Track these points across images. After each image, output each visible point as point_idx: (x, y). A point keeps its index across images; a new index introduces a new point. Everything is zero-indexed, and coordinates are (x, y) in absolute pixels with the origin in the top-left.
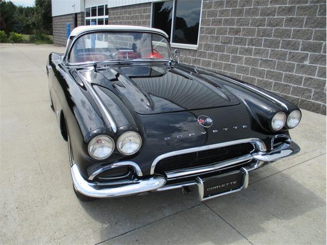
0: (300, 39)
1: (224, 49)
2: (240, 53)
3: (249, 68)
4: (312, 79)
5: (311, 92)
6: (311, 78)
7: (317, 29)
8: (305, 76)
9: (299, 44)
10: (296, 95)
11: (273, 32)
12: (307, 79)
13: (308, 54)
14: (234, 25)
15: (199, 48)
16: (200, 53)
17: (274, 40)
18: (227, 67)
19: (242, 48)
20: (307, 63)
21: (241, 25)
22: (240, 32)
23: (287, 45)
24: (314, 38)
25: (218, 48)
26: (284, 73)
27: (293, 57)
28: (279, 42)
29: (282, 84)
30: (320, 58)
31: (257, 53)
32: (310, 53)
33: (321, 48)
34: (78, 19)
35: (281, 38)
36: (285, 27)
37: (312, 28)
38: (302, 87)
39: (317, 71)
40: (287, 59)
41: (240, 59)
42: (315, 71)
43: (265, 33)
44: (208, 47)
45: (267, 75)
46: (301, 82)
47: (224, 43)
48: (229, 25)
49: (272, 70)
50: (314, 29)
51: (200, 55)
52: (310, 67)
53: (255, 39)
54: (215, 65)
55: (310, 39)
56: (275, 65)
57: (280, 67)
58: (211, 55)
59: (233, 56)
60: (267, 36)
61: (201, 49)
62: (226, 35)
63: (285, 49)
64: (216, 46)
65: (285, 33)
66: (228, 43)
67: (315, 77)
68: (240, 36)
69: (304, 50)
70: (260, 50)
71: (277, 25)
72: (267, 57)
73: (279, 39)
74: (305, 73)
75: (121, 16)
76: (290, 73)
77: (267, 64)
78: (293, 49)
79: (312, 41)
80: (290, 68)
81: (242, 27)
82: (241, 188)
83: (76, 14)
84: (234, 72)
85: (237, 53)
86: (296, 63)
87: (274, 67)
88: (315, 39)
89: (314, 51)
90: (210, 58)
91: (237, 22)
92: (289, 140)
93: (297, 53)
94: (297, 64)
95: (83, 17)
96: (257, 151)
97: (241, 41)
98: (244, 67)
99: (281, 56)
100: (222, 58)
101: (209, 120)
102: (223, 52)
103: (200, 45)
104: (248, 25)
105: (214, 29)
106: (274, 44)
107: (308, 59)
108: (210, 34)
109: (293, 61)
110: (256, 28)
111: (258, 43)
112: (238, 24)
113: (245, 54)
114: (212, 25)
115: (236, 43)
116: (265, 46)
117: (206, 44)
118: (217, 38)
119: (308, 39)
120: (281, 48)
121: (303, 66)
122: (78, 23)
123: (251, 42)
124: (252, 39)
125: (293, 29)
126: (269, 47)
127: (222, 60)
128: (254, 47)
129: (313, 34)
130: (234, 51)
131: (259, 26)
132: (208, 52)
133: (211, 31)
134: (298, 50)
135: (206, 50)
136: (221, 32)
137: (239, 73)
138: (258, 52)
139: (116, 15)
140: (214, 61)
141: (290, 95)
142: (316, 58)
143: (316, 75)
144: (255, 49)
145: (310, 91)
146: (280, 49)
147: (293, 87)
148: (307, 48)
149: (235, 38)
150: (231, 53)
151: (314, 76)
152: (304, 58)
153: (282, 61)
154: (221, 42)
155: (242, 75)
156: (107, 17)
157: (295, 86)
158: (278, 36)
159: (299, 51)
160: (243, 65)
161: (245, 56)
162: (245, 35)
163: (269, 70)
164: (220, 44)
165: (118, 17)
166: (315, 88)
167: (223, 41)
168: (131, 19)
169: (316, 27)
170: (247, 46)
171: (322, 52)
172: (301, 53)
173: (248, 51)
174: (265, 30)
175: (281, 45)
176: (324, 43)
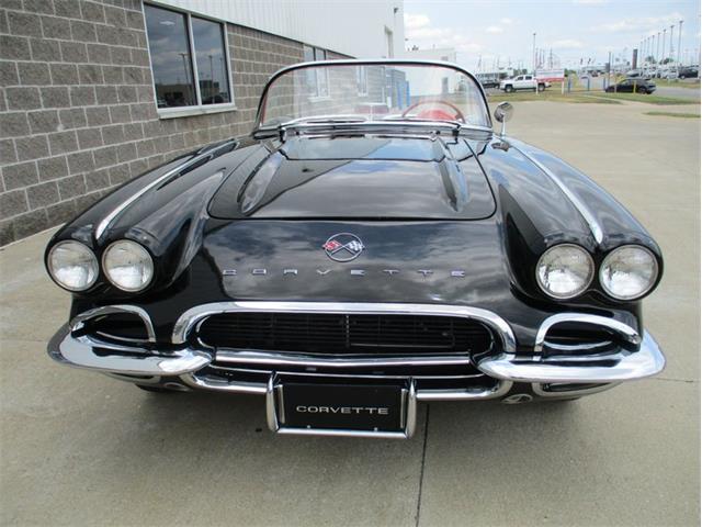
0: (36, 83)
6: (74, 155)
9: (37, 95)
12: (71, 159)
13: (56, 112)
20: (60, 129)
23: (18, 98)
24: (55, 79)
26: (35, 160)
27: (38, 123)
28: (3, 95)
29: (41, 186)
32: (59, 109)
33: (68, 98)
35: (3, 85)
38: (70, 176)
42: (75, 139)
46: (66, 168)
49: (13, 164)
50: (49, 63)
52: (68, 135)
63: (20, 108)
65: (7, 73)
69: (51, 106)
74: (65, 148)
76: (46, 158)
78: (34, 107)
79: (52, 85)
80: (41, 148)
86: (47, 134)
94: (49, 136)
119: (47, 82)
120: (11, 109)
121: (59, 136)
134: (39, 106)
141: (60, 202)
146: (9, 111)
147: (61, 183)
148: (52, 100)
153: (21, 137)
157: (62, 178)
159: (43, 109)
163: (5, 165)
172: (47, 112)
175: (6, 101)
176: (69, 88)
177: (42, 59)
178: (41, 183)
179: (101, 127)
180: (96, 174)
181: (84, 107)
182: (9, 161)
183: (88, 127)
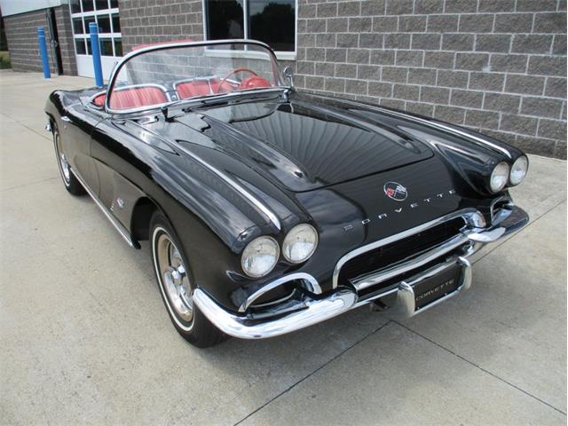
0: (473, 31)
1: (345, 56)
2: (373, 62)
3: (391, 85)
4: (498, 95)
5: (498, 118)
6: (495, 94)
7: (499, 13)
8: (485, 92)
9: (472, 40)
10: (474, 125)
11: (427, 22)
12: (489, 97)
13: (488, 55)
14: (358, 14)
15: (298, 57)
16: (301, 66)
17: (430, 36)
18: (353, 86)
19: (375, 53)
20: (487, 70)
21: (371, 13)
22: (369, 24)
23: (453, 42)
24: (496, 28)
25: (333, 56)
26: (451, 89)
27: (464, 62)
28: (439, 38)
29: (448, 108)
30: (509, 61)
31: (401, 60)
32: (491, 54)
33: (509, 44)
34: (57, 18)
35: (442, 31)
36: (446, 11)
37: (491, 11)
38: (482, 110)
39: (505, 82)
40: (454, 66)
41: (374, 71)
42: (502, 82)
43: (414, 25)
44: (316, 54)
45: (422, 95)
46: (481, 102)
47: (344, 46)
48: (351, 14)
49: (431, 86)
50: (495, 14)
51: (302, 68)
52: (493, 76)
53: (398, 35)
54: (330, 85)
55: (490, 31)
56: (434, 77)
57: (444, 79)
58: (322, 69)
59: (360, 67)
60: (418, 29)
61: (303, 57)
62: (346, 31)
63: (450, 49)
64: (329, 52)
65: (448, 23)
66: (351, 45)
67: (503, 93)
68: (371, 31)
69: (482, 50)
70: (407, 53)
71: (433, 10)
72: (420, 65)
73: (438, 33)
74: (486, 86)
75: (144, 8)
76: (461, 89)
77: (422, 77)
78: (464, 49)
79: (492, 33)
80: (460, 81)
81: (372, 17)
82: (459, 288)
83: (52, 10)
84: (365, 94)
85: (367, 61)
86: (470, 72)
87: (434, 81)
88: (498, 29)
89: (498, 50)
90: (321, 73)
91: (363, 9)
92: (511, 204)
93: (469, 55)
94: (472, 74)
95: (66, 14)
96: (470, 227)
97: (373, 41)
98: (381, 84)
99: (444, 61)
100: (342, 71)
101: (401, 189)
102: (344, 60)
103: (301, 52)
104: (382, 12)
105: (324, 22)
106: (429, 42)
107: (489, 63)
108: (316, 31)
109: (463, 69)
110: (398, 16)
111: (403, 42)
112: (365, 11)
113: (381, 63)
114: (318, 16)
115: (364, 45)
116: (415, 46)
117: (311, 49)
118: (330, 37)
119: (485, 30)
120: (443, 49)
121: (482, 76)
122: (58, 25)
123: (391, 41)
124: (391, 36)
125: (460, 15)
126: (422, 48)
127: (343, 76)
128: (396, 50)
129: (494, 22)
130: (362, 58)
131: (401, 13)
132: (315, 62)
133: (318, 26)
134: (471, 49)
135: (313, 60)
136: (335, 26)
137: (375, 94)
138: (403, 58)
139: (135, 6)
140: (328, 77)
142: (502, 60)
143: (504, 89)
144: (398, 52)
145: (496, 116)
146: (440, 50)
147: (469, 112)
148: (486, 45)
149: (362, 36)
150: (357, 62)
151: (501, 90)
152: (482, 63)
153: (445, 70)
154: (338, 44)
155: (380, 98)
156: (116, 10)
157: (471, 109)
158: (436, 29)
159: (474, 52)
160: (380, 81)
161: (382, 66)
162: (379, 30)
163: (424, 85)
164: (335, 48)
165: (139, 11)
166: (504, 110)
167: (342, 43)
168: (163, 13)
169: (498, 10)
170: (384, 49)
171: (510, 50)
172: (476, 55)
173: (387, 57)
174: (412, 20)
175: (441, 42)
176: (513, 35)
177: (487, 11)
178: (450, 105)
179: (547, 77)
180: (517, 118)
181: (530, 55)
182: (429, 83)
183: (526, 74)
